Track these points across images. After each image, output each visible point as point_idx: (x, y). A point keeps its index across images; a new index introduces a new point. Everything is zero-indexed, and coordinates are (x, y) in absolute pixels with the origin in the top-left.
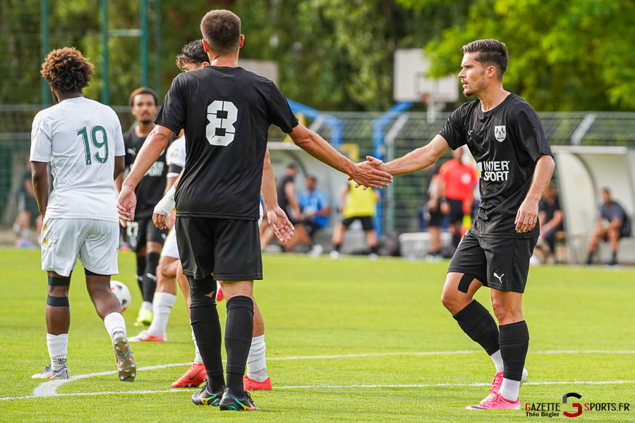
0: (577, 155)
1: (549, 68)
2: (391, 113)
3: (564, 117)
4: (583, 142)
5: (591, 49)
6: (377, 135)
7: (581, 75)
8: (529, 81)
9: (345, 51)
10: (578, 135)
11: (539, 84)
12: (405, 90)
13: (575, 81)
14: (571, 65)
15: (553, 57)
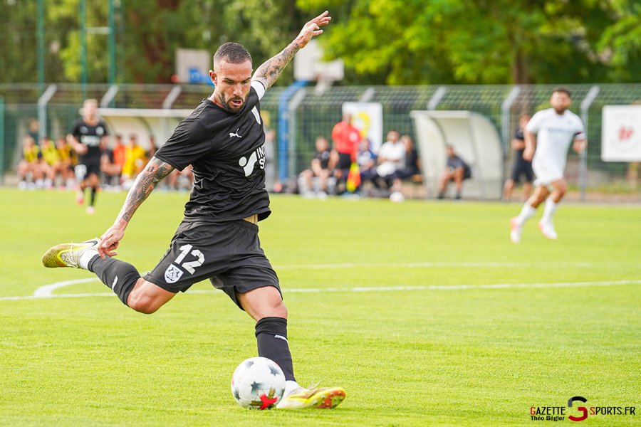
0: (434, 120)
1: (411, 54)
2: (293, 88)
3: (423, 89)
4: (438, 108)
5: (442, 39)
6: (282, 105)
7: (435, 58)
8: (397, 63)
9: (258, 42)
10: (433, 102)
11: (405, 65)
12: (303, 71)
13: (430, 63)
14: (428, 51)
15: (414, 45)
